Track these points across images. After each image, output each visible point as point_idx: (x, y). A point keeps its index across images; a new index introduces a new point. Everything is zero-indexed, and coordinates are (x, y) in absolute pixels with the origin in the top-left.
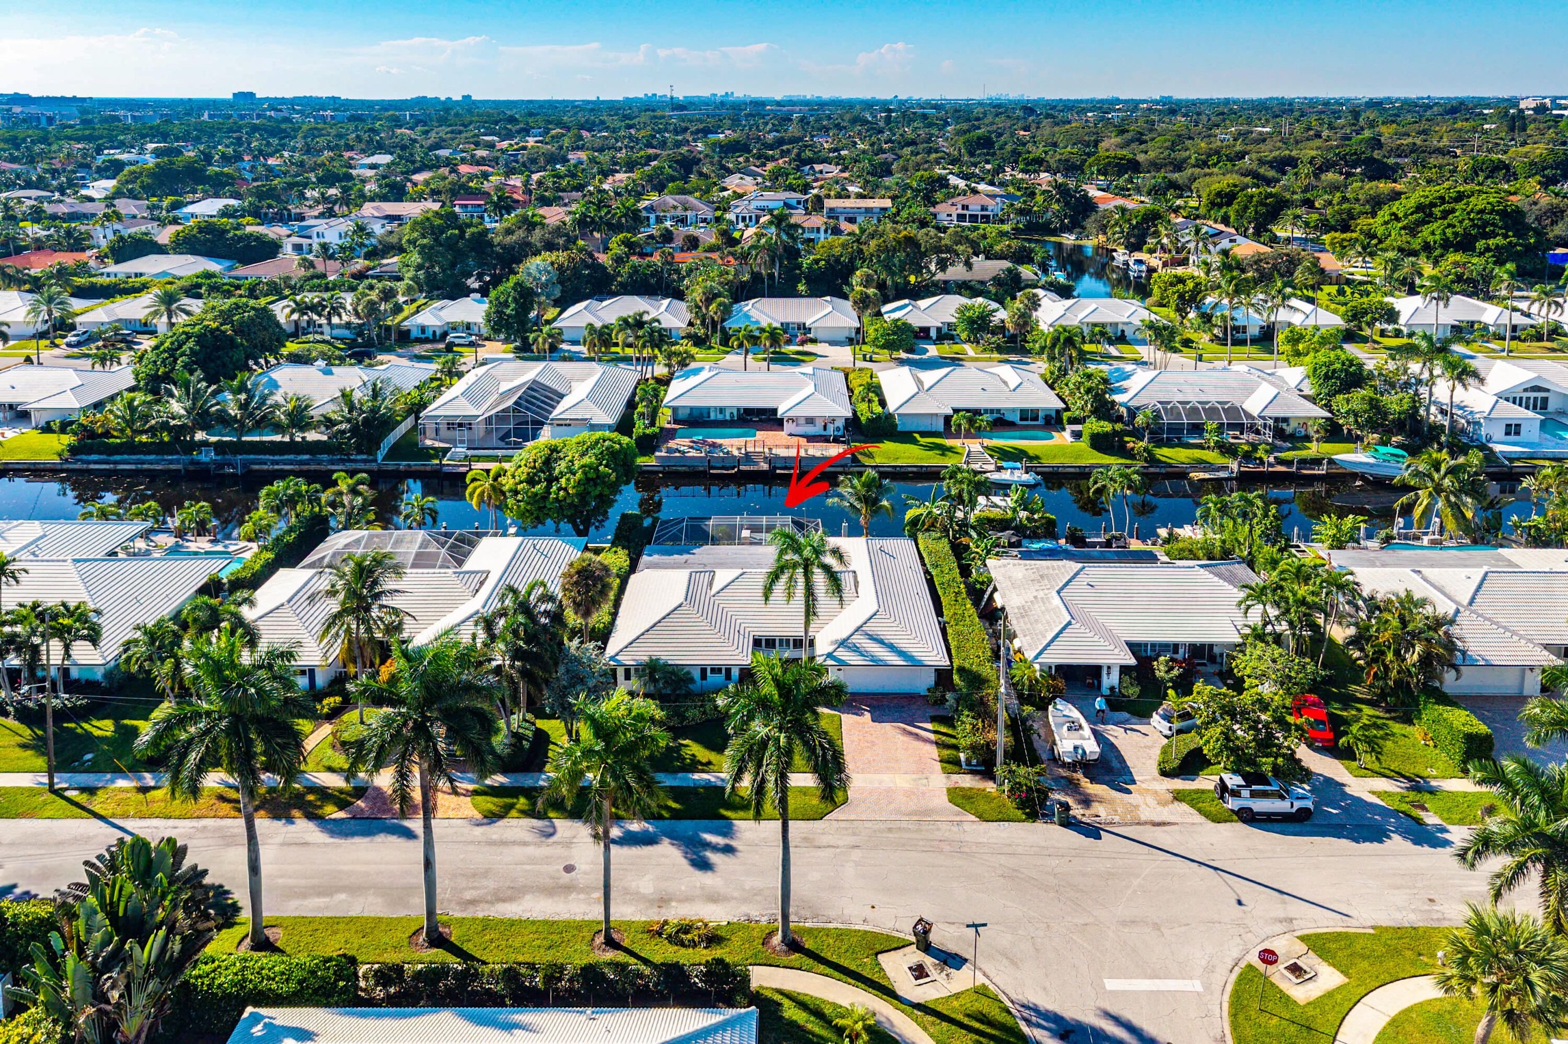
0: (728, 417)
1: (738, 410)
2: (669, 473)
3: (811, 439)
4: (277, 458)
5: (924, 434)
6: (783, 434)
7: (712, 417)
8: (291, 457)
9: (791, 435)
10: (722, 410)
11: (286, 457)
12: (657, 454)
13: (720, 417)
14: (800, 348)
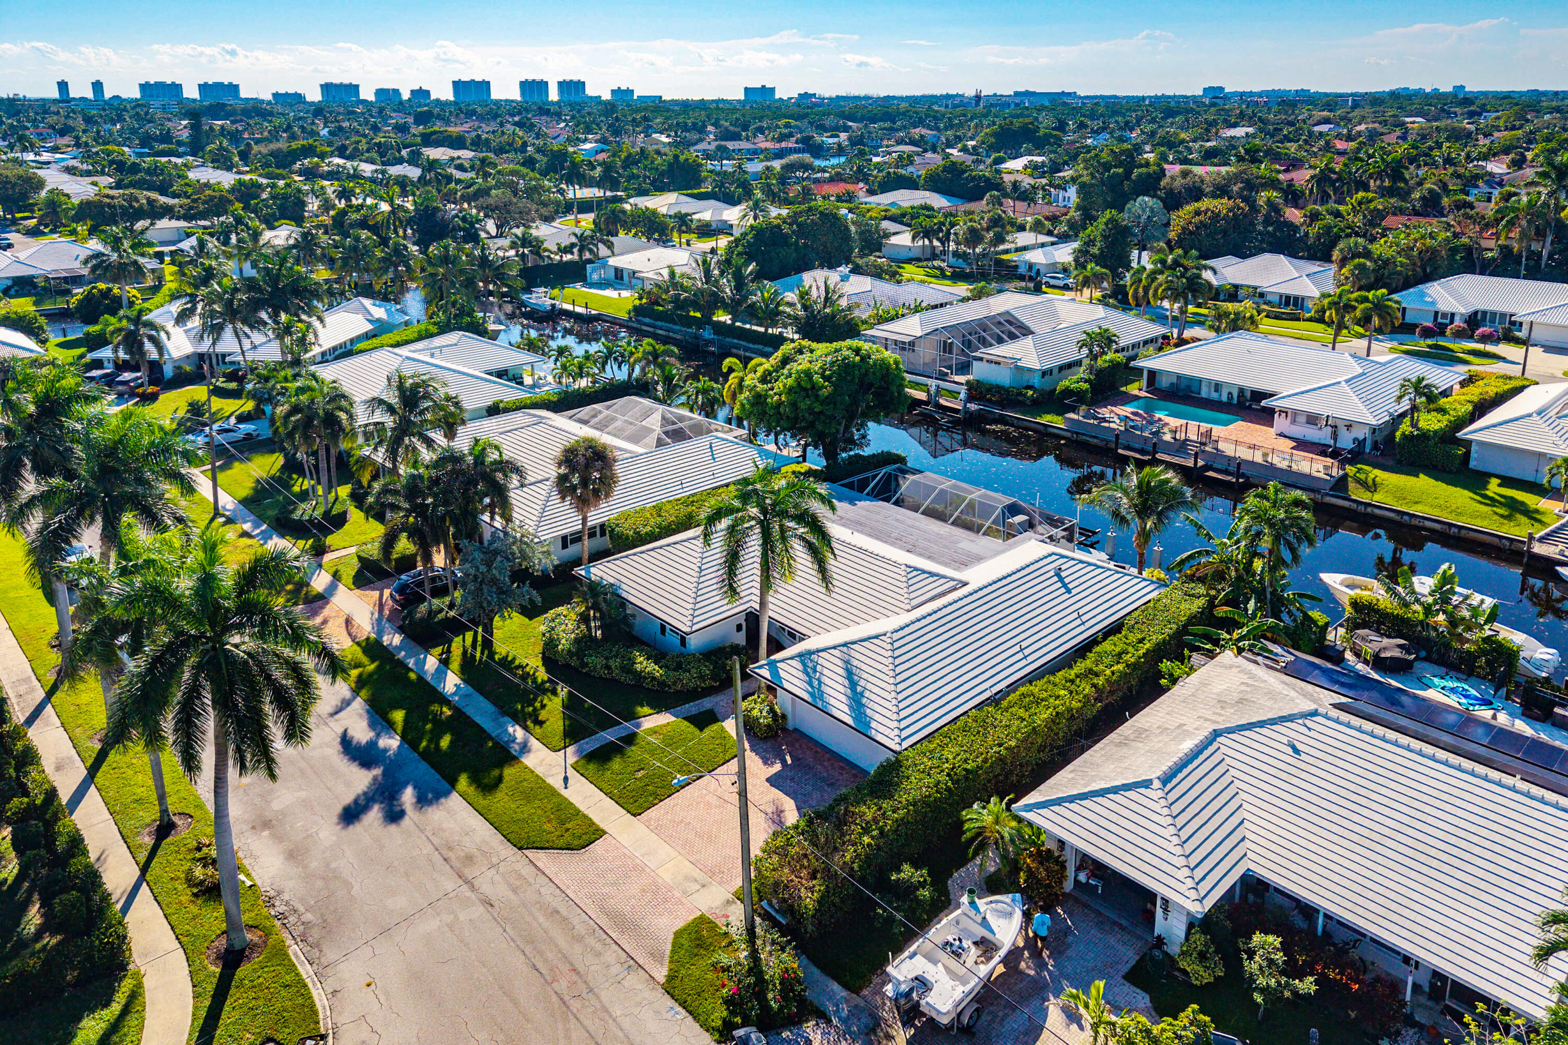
0: (1224, 398)
1: (1241, 390)
2: (1077, 442)
3: (1302, 445)
4: (751, 346)
5: (1507, 482)
6: (1272, 431)
7: (1204, 393)
8: (760, 347)
9: (1281, 435)
10: (1218, 386)
11: (756, 346)
12: (1072, 415)
13: (1214, 396)
14: (1480, 347)
